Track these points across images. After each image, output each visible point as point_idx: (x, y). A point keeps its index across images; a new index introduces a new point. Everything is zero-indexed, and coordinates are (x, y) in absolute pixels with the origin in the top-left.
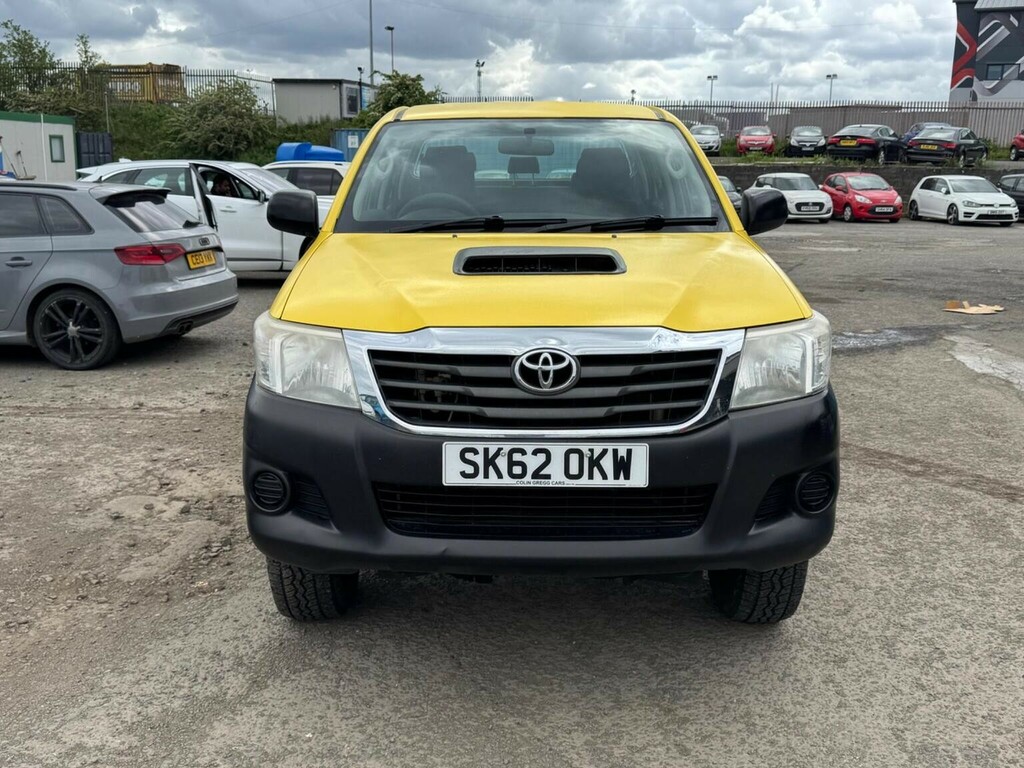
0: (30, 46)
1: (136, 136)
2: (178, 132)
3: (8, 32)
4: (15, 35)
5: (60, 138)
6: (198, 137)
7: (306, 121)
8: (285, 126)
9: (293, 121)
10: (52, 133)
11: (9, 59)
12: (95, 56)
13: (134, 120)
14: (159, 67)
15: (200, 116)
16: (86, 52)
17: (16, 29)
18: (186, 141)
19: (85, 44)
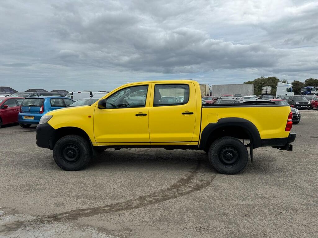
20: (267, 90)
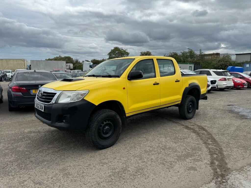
0: (192, 52)
1: (206, 66)
2: (214, 65)
3: (188, 50)
4: (190, 50)
5: (191, 67)
6: (217, 66)
7: (242, 62)
8: (237, 63)
9: (239, 62)
10: (190, 66)
11: (188, 54)
12: (202, 52)
13: (207, 63)
14: (215, 54)
15: (218, 62)
16: (201, 52)
17: (190, 49)
18: (215, 67)
19: (201, 51)
20: (70, 66)
